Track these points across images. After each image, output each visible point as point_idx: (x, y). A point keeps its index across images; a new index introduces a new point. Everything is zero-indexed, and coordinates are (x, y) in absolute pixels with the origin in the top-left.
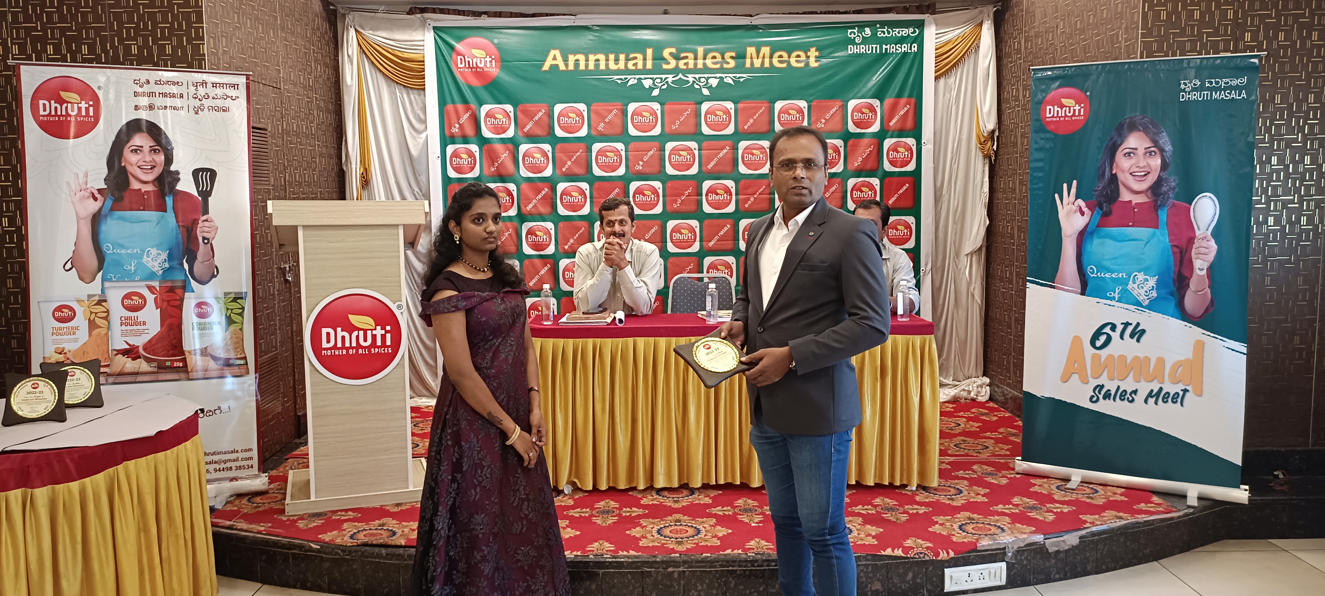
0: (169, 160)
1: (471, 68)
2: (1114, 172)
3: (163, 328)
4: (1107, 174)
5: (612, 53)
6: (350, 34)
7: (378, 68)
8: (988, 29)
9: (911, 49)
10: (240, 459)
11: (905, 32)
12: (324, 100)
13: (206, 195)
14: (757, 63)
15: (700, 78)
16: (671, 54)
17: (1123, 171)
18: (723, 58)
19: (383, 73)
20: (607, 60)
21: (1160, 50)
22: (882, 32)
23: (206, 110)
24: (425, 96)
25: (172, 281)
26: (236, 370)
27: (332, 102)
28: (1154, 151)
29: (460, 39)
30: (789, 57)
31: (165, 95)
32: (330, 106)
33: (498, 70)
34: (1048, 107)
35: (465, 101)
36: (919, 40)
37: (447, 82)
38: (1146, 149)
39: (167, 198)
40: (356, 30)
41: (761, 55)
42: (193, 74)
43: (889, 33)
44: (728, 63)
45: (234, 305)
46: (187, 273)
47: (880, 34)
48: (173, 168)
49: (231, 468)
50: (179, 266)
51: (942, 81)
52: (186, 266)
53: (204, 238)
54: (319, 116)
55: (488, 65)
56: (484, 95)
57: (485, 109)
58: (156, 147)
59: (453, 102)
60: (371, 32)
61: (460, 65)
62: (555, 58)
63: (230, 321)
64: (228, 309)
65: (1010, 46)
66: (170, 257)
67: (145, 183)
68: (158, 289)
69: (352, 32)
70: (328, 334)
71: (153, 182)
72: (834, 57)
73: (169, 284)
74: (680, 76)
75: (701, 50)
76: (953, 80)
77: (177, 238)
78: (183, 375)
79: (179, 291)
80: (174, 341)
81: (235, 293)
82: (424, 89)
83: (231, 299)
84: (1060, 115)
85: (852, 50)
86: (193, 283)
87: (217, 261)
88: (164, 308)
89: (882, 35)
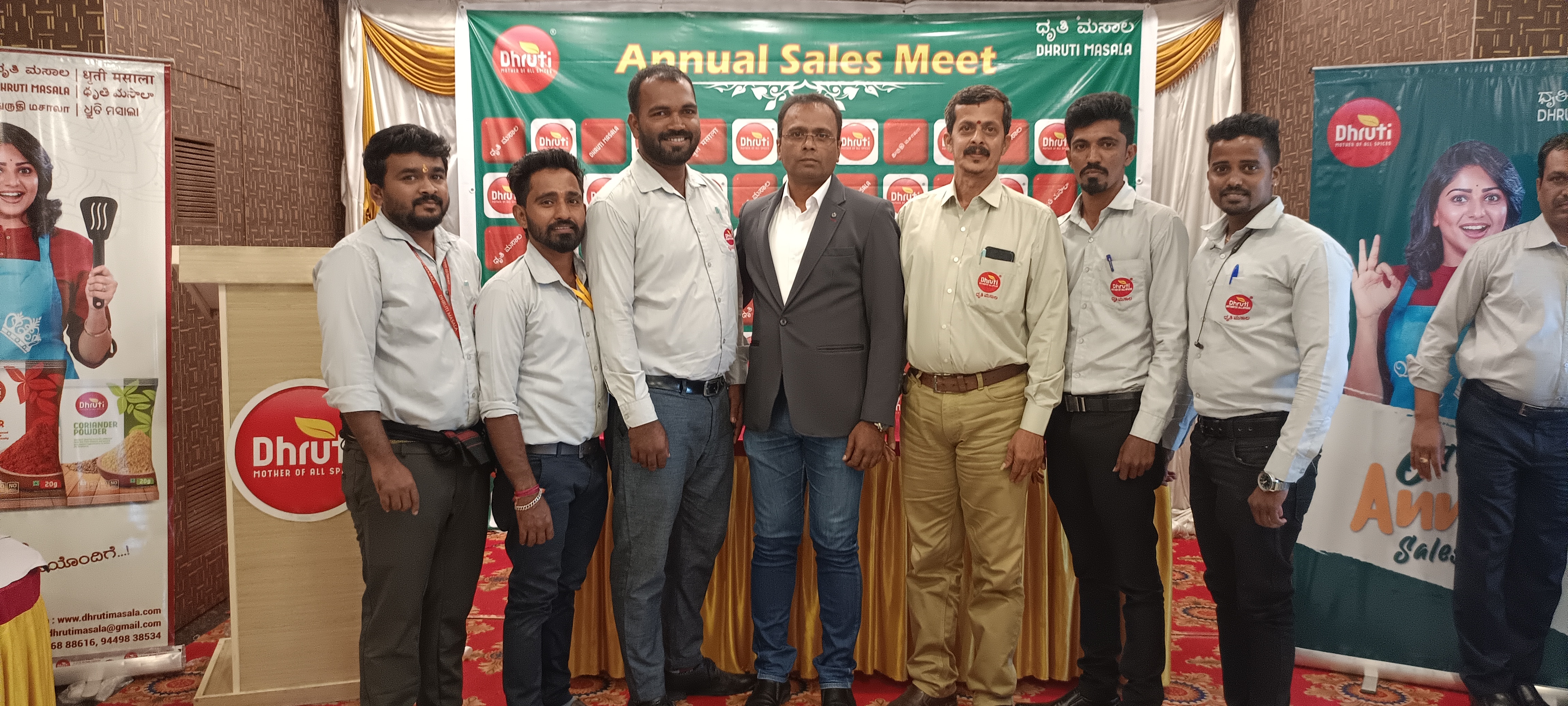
0: (45, 184)
1: (519, 69)
2: (1436, 224)
3: (31, 431)
4: (1426, 226)
5: (712, 50)
6: (354, 19)
7: (392, 66)
8: (1231, 24)
9: (1123, 51)
10: (141, 625)
11: (1115, 27)
12: (314, 109)
13: (99, 236)
14: (911, 67)
15: (832, 87)
16: (793, 53)
17: (1450, 224)
18: (864, 59)
19: (399, 74)
20: (705, 60)
21: (1504, 45)
22: (1084, 26)
23: (103, 112)
24: (454, 105)
25: (44, 362)
26: (139, 494)
27: (327, 113)
28: (1497, 195)
29: (504, 28)
30: (955, 59)
31: (41, 89)
32: (324, 117)
33: (556, 72)
34: (1338, 127)
35: (509, 113)
36: (1135, 38)
37: (485, 87)
38: (1485, 190)
39: (40, 241)
40: (362, 14)
41: (917, 56)
42: (87, 60)
43: (1093, 28)
44: (871, 67)
45: (140, 398)
46: (69, 350)
47: (1081, 30)
48: (51, 196)
49: (128, 638)
50: (56, 340)
51: (1165, 96)
52: (67, 340)
53: (96, 300)
54: (304, 130)
55: (542, 64)
56: (535, 104)
57: (537, 124)
58: (27, 165)
59: (494, 114)
60: (382, 16)
61: (503, 64)
62: (633, 56)
63: (130, 422)
64: (129, 404)
65: (1262, 48)
66: (44, 326)
67: (8, 217)
68: (24, 373)
69: (357, 17)
70: (263, 447)
71: (20, 216)
72: (1016, 61)
73: (41, 366)
74: (805, 83)
75: (834, 49)
76: (1180, 95)
77: (54, 298)
78: (58, 501)
79: (56, 377)
80: (46, 451)
81: (140, 380)
82: (453, 96)
83: (133, 390)
84: (1355, 139)
85: (1042, 51)
86: (78, 365)
87: (115, 332)
88: (31, 401)
89: (1084, 30)
